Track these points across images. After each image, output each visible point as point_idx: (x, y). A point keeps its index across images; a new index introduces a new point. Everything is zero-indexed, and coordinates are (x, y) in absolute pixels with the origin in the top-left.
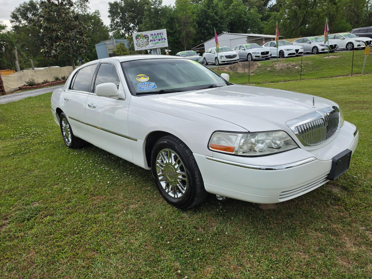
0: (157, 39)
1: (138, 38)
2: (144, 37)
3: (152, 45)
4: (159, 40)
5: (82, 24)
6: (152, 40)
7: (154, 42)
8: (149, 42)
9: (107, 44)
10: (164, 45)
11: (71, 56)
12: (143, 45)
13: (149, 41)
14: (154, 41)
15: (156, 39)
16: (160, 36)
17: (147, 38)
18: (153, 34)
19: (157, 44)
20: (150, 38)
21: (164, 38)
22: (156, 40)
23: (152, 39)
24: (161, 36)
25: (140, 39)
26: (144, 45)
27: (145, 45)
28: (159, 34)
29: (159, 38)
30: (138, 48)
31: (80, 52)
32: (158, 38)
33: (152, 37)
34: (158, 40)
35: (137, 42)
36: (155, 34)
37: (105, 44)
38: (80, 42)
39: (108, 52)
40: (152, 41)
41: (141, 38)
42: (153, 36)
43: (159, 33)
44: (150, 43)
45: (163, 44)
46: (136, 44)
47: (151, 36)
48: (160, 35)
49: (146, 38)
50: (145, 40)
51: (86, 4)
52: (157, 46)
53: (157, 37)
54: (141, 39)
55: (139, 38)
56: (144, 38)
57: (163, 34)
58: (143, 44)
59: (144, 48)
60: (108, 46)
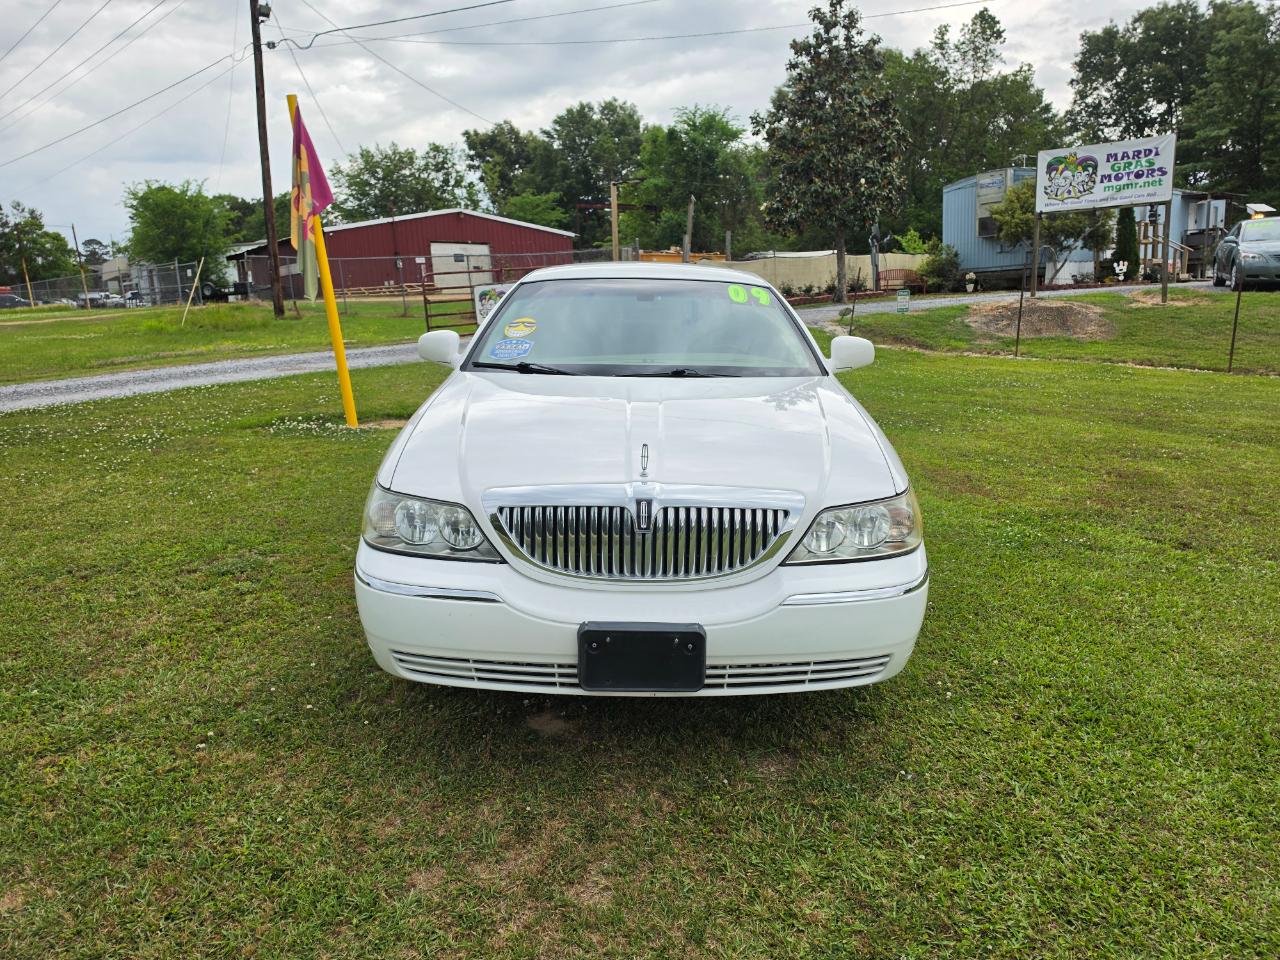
0: (1128, 174)
1: (1057, 170)
2: (1080, 164)
3: (1108, 194)
4: (1138, 176)
5: (894, 124)
6: (1110, 176)
7: (1114, 183)
8: (1094, 182)
9: (982, 187)
10: (1154, 195)
11: (835, 224)
12: (1069, 192)
13: (1098, 179)
14: (1118, 178)
15: (1127, 170)
16: (1143, 161)
17: (1090, 169)
18: (1116, 155)
19: (1126, 192)
20: (1104, 169)
21: (1160, 169)
22: (1125, 178)
23: (1108, 171)
24: (1148, 161)
25: (1062, 172)
26: (1073, 194)
27: (1079, 194)
28: (1142, 155)
29: (1139, 168)
30: (1047, 205)
31: (865, 214)
32: (1136, 167)
33: (1110, 164)
34: (1132, 176)
35: (1048, 184)
36: (1124, 153)
37: (976, 184)
38: (870, 182)
39: (978, 212)
40: (1110, 180)
41: (1066, 168)
42: (1116, 159)
43: (1141, 148)
44: (1099, 188)
45: (1151, 189)
46: (1046, 188)
47: (1108, 161)
48: (1146, 156)
49: (1085, 169)
50: (1083, 176)
51: (992, 47)
52: (1126, 198)
53: (1130, 164)
54: (1068, 173)
55: (1061, 167)
56: (1080, 168)
57: (1157, 154)
58: (1071, 188)
59: (1072, 203)
60: (984, 191)
